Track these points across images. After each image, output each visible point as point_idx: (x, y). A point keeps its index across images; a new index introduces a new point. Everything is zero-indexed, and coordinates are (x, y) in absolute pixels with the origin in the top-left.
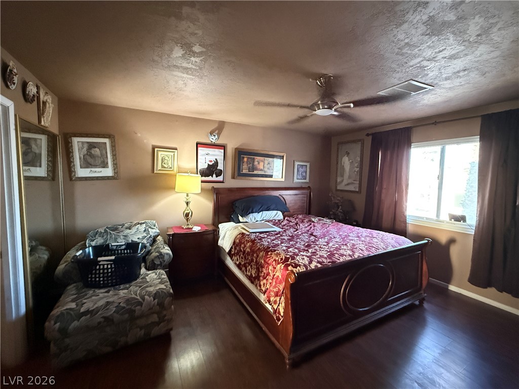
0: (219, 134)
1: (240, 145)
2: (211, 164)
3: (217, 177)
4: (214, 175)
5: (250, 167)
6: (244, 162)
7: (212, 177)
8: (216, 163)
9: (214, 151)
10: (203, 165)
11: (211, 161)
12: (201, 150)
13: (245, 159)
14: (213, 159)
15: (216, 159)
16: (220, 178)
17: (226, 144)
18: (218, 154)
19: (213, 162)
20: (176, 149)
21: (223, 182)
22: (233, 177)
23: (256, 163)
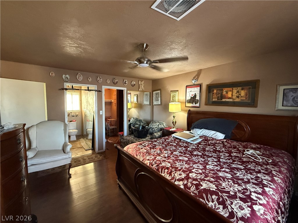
0: (198, 79)
1: (211, 82)
2: (192, 96)
3: (195, 104)
4: (194, 103)
5: (219, 96)
6: (213, 94)
7: (193, 104)
8: (195, 96)
9: (194, 89)
10: (188, 98)
11: (192, 95)
12: (189, 90)
13: (215, 91)
14: (194, 93)
15: (195, 94)
16: (198, 105)
17: (202, 83)
18: (196, 90)
19: (194, 96)
20: (178, 91)
21: (199, 107)
22: (206, 104)
23: (224, 93)
